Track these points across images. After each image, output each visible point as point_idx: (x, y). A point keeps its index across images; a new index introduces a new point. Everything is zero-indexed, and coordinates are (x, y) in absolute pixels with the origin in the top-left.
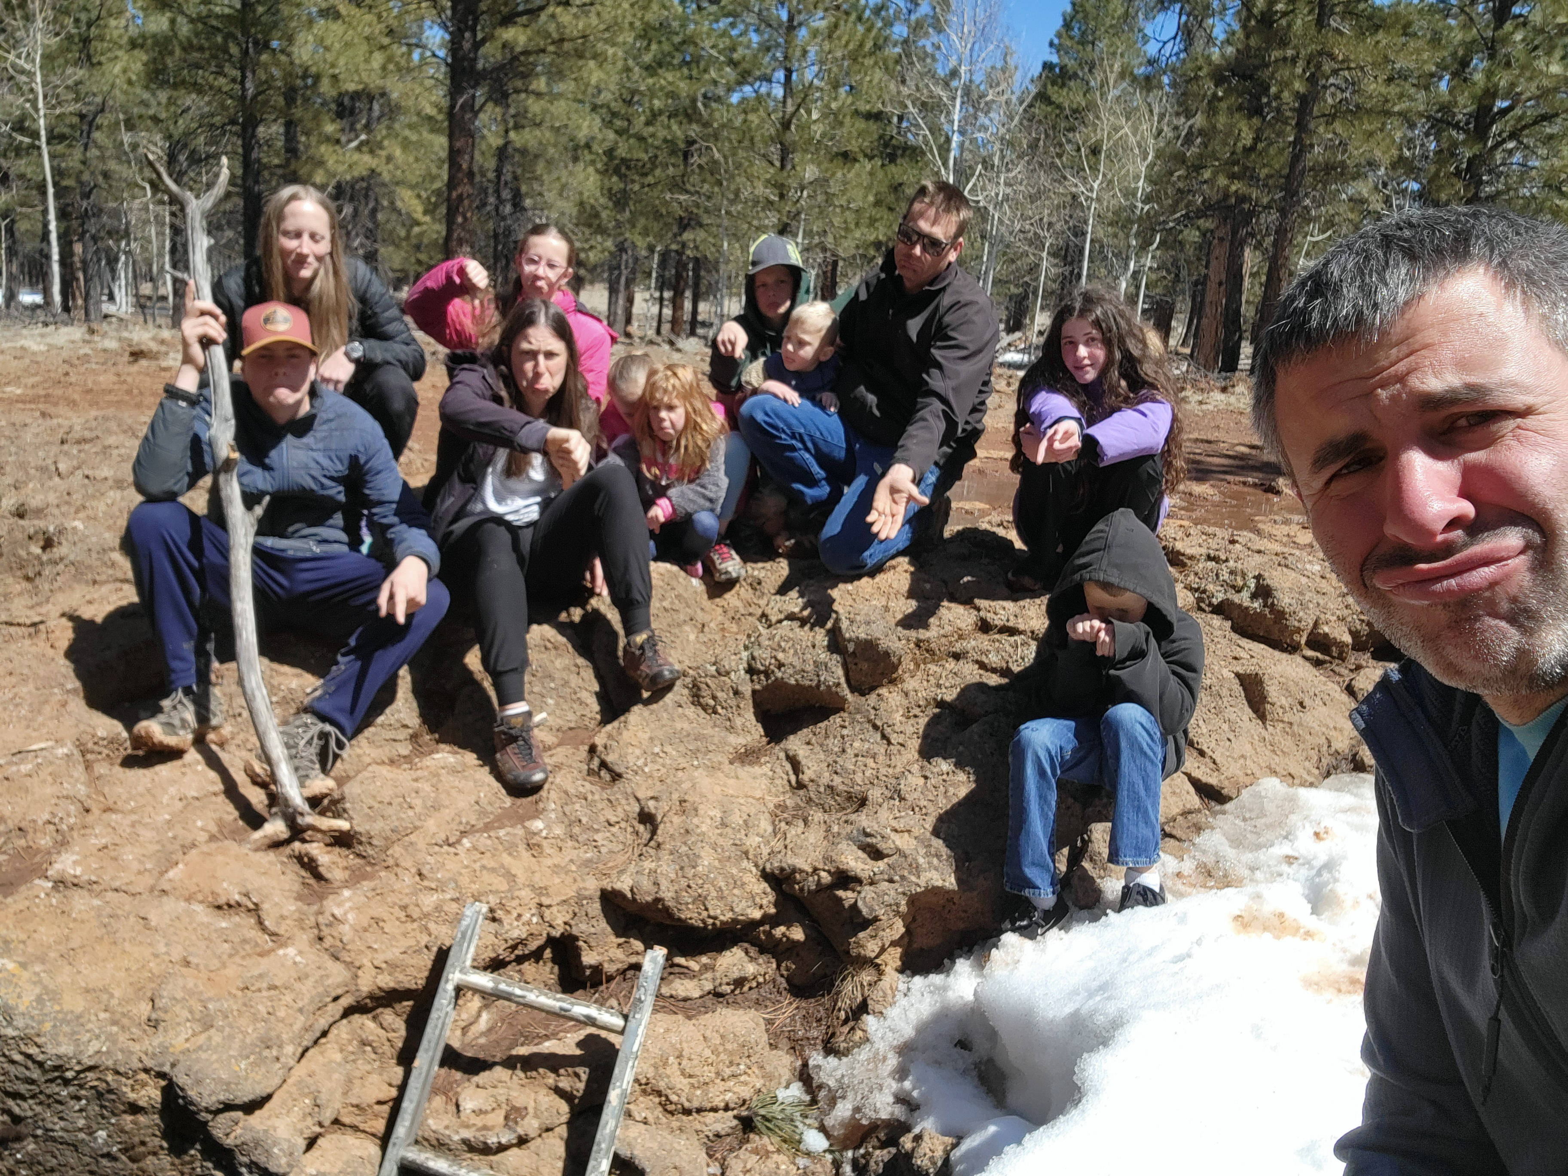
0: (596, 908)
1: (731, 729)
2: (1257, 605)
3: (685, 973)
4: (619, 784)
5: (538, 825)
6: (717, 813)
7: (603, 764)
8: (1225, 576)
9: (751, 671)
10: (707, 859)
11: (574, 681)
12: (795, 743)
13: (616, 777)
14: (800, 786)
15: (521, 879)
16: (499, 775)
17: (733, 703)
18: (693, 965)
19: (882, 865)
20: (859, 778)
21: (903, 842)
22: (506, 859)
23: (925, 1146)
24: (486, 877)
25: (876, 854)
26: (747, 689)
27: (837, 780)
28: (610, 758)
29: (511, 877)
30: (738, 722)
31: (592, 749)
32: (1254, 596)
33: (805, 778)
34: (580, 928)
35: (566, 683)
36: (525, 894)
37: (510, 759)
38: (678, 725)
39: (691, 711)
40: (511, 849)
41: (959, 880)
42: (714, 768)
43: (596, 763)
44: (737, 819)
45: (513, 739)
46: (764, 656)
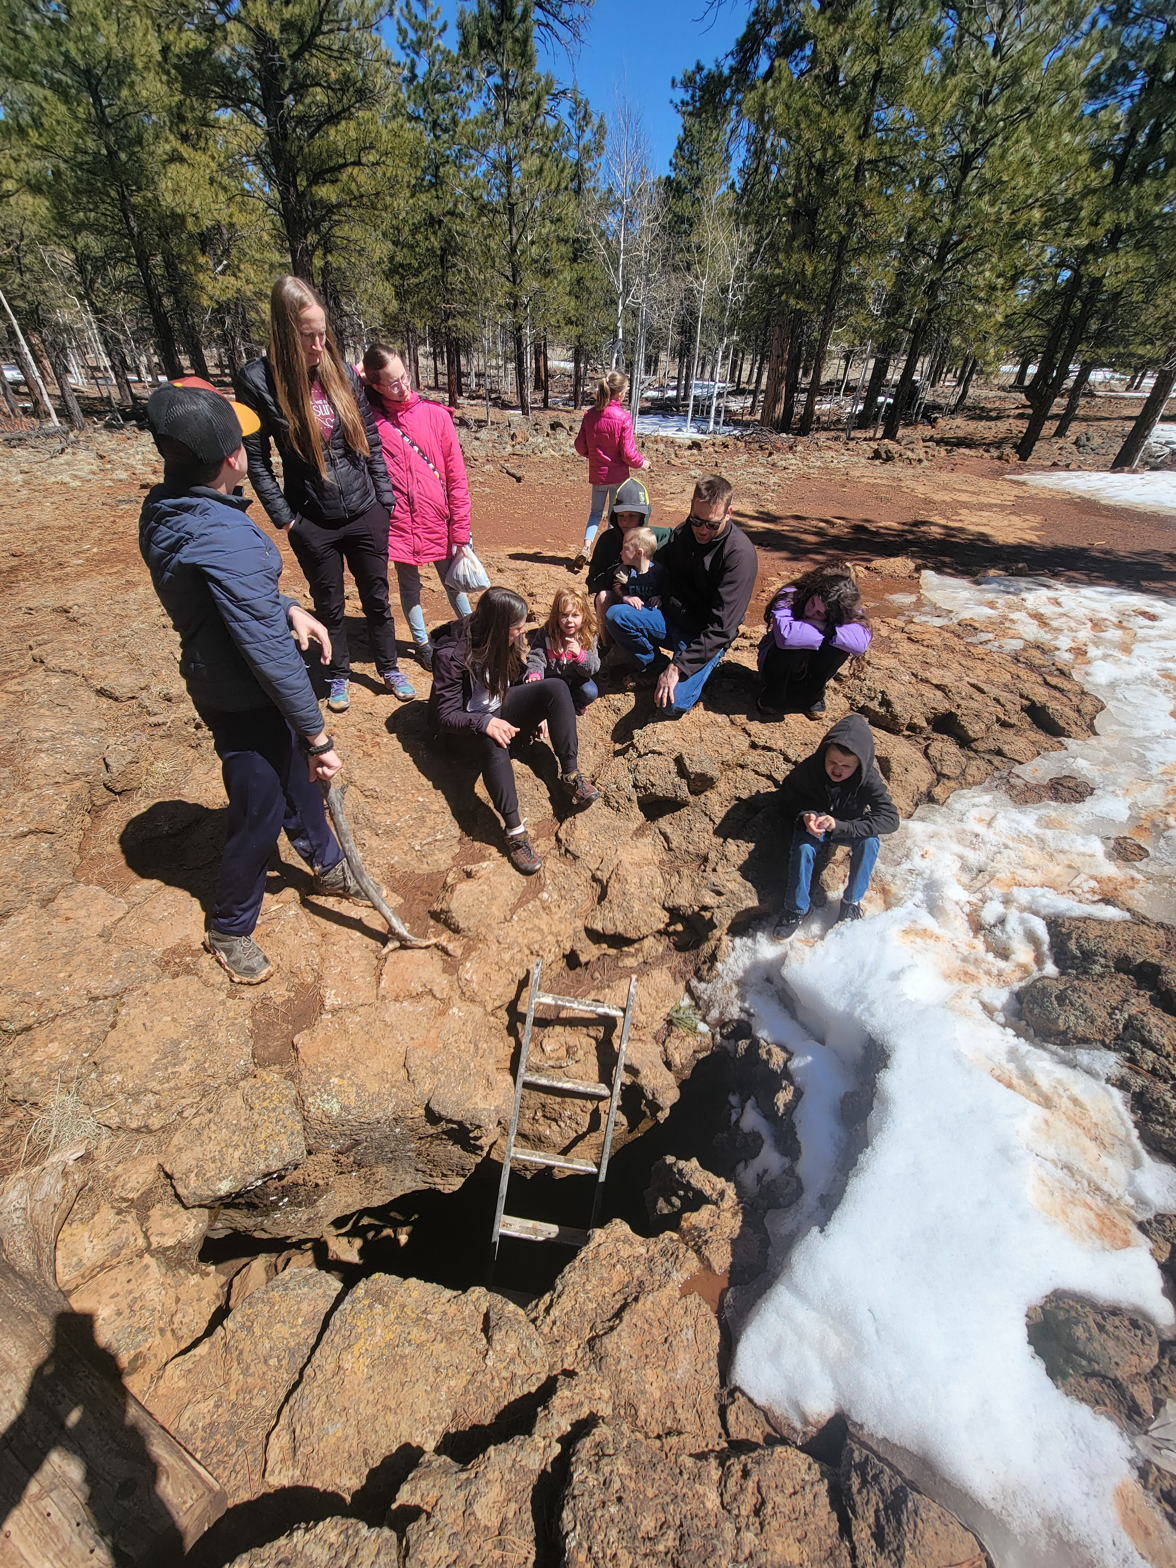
0: (583, 934)
1: (629, 820)
2: (882, 711)
3: (628, 955)
4: (578, 862)
5: (545, 895)
6: (636, 880)
7: (567, 851)
8: (865, 691)
9: (635, 786)
10: (637, 906)
11: (537, 795)
12: (664, 823)
13: (576, 857)
14: (670, 849)
15: (546, 930)
16: (516, 866)
17: (628, 805)
18: (632, 950)
19: (723, 898)
20: (702, 846)
21: (731, 886)
22: (536, 921)
23: (774, 1059)
24: (530, 934)
25: (719, 894)
26: (634, 798)
27: (691, 848)
28: (571, 848)
29: (540, 930)
30: (632, 815)
31: (558, 840)
32: (881, 704)
33: (673, 846)
34: (578, 946)
35: (533, 797)
36: (550, 938)
37: (520, 856)
38: (602, 821)
39: (606, 810)
40: (537, 915)
41: (760, 900)
42: (625, 844)
43: (563, 851)
44: (646, 881)
45: (519, 847)
46: (642, 779)
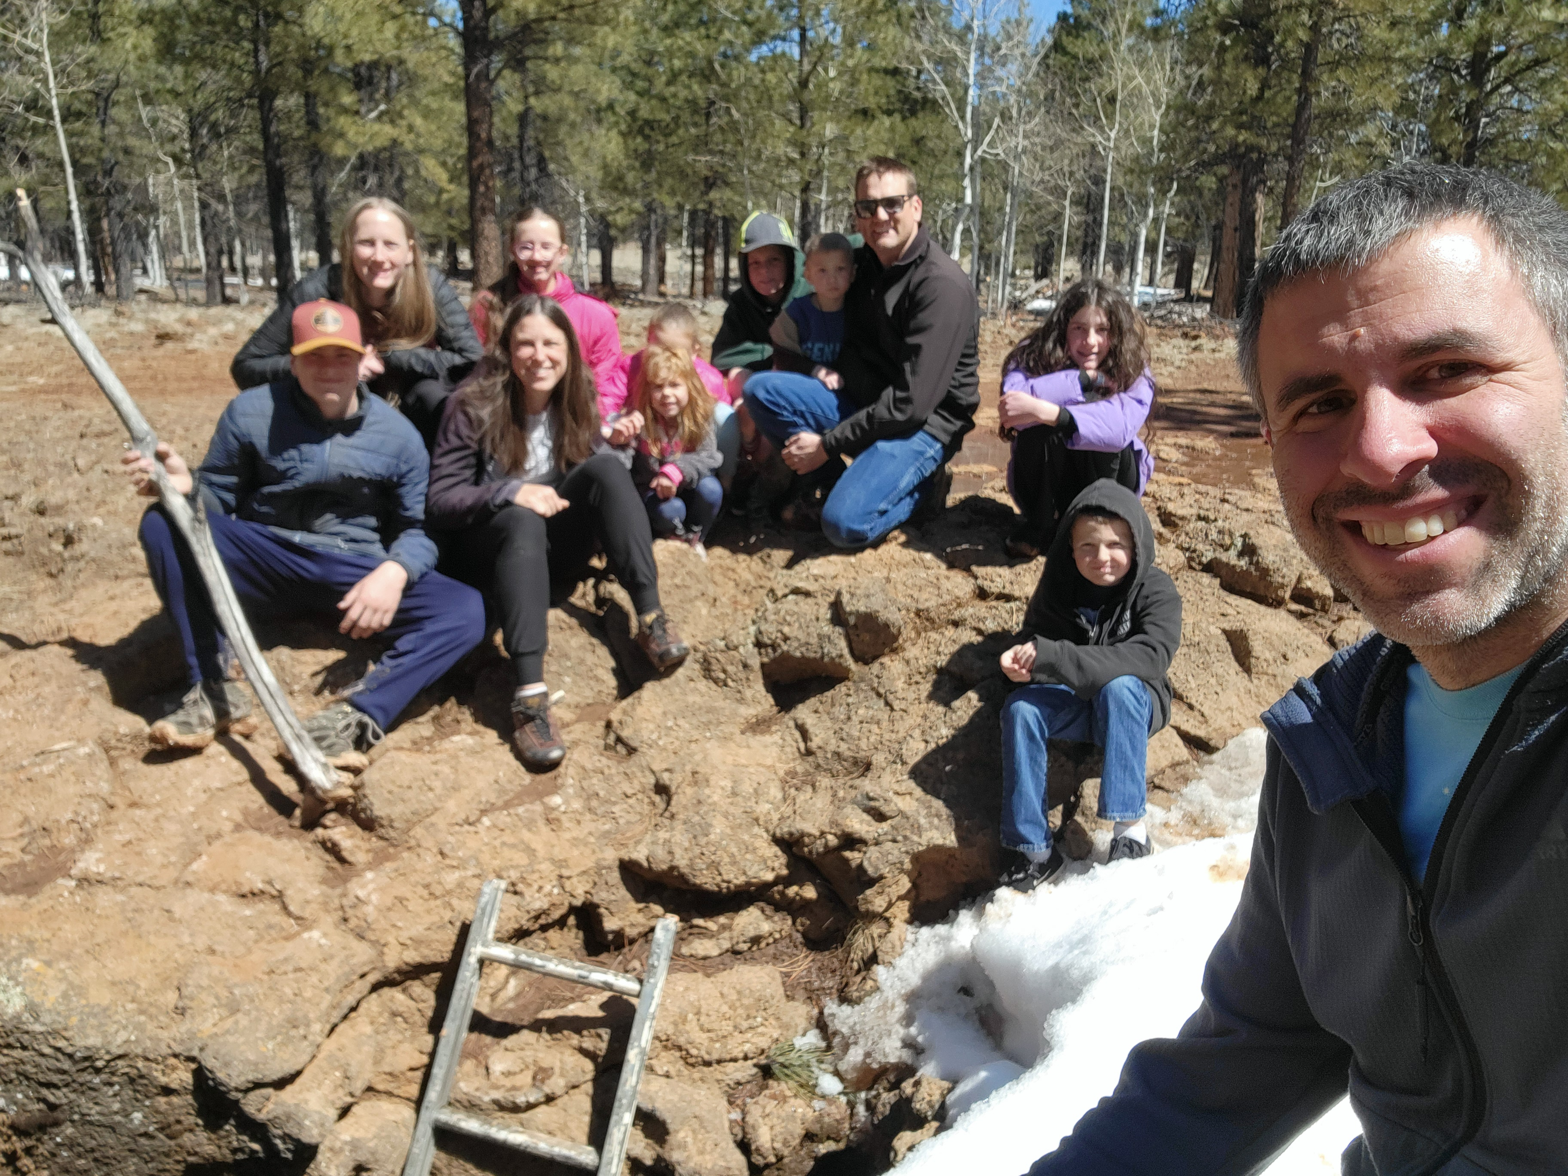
0: (615, 876)
1: (741, 701)
2: (1243, 563)
3: (704, 933)
4: (635, 758)
5: (556, 800)
6: (727, 784)
7: (619, 740)
8: (1214, 535)
9: (759, 644)
10: (719, 827)
11: (590, 659)
12: (804, 712)
13: (632, 751)
14: (809, 753)
15: (541, 852)
16: (519, 754)
17: (742, 675)
18: (711, 925)
19: (885, 826)
20: (863, 744)
21: (906, 804)
22: (526, 835)
23: (924, 1091)
24: (507, 853)
25: (880, 817)
26: (755, 662)
27: (843, 747)
28: (625, 734)
29: (531, 852)
30: (748, 693)
31: (609, 725)
32: (1241, 554)
33: (813, 745)
34: (601, 897)
35: (582, 662)
36: (546, 867)
37: (528, 737)
38: (691, 699)
39: (703, 685)
40: (530, 824)
41: (959, 838)
42: (726, 739)
43: (611, 739)
44: (747, 788)
45: (530, 719)
46: (771, 631)
